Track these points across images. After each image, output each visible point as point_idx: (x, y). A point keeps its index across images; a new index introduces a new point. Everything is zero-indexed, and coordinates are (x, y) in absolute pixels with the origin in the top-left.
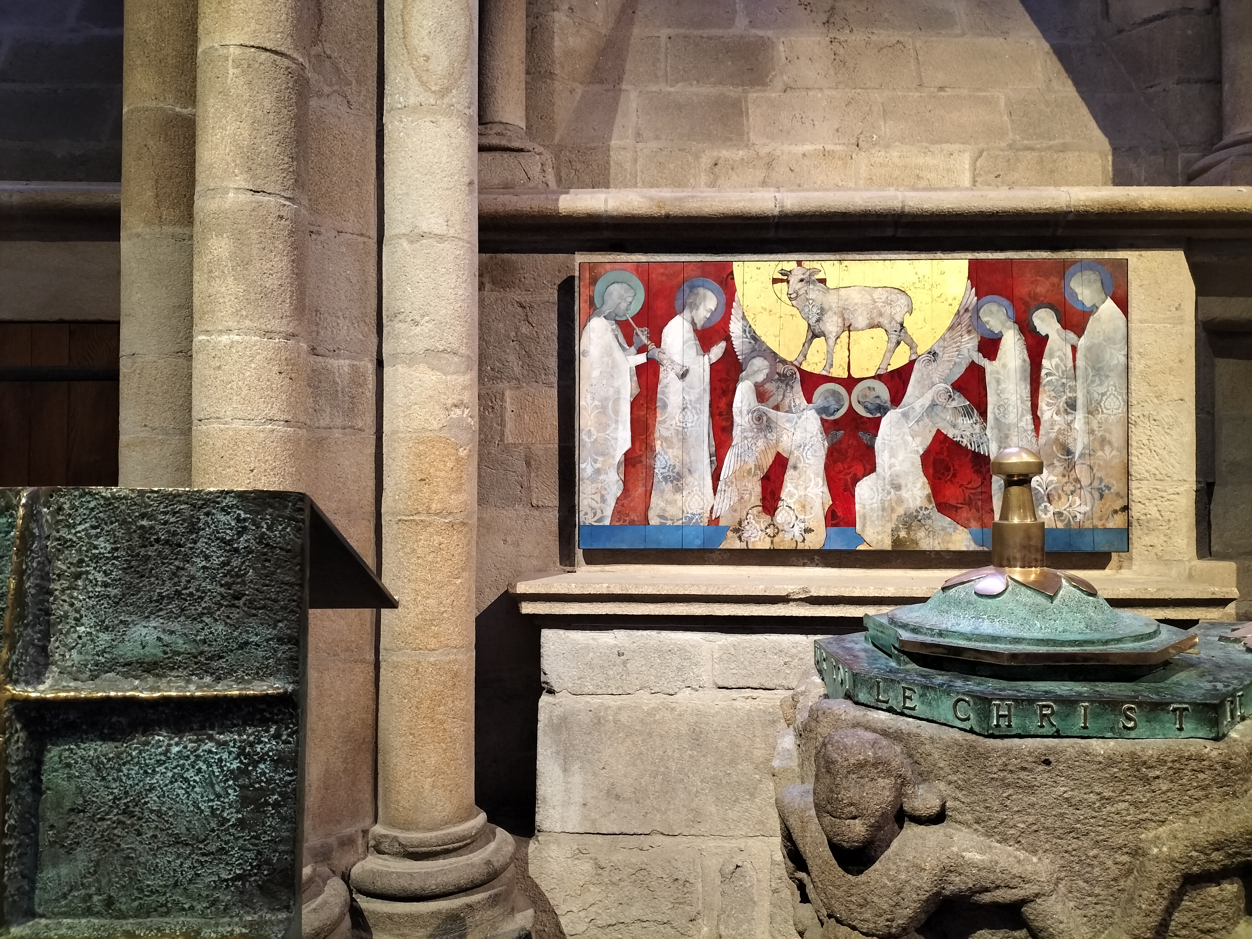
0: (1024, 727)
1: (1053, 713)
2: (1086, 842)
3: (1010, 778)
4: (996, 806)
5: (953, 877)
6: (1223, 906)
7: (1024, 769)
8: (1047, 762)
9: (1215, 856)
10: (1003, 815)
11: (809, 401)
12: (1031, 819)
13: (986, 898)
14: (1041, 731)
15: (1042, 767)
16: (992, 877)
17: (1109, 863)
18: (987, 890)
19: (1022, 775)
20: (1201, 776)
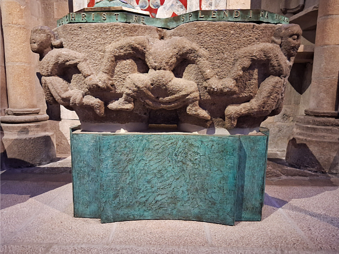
0: (78, 20)
1: (85, 16)
2: (93, 49)
3: (72, 32)
4: (70, 40)
5: (60, 58)
6: (127, 66)
7: (75, 30)
8: (81, 28)
9: (122, 51)
10: (72, 43)
11: (138, 4)
12: (79, 43)
13: (68, 63)
14: (82, 21)
15: (79, 29)
16: (68, 57)
17: (99, 55)
18: (67, 61)
19: (75, 31)
20: (118, 30)
